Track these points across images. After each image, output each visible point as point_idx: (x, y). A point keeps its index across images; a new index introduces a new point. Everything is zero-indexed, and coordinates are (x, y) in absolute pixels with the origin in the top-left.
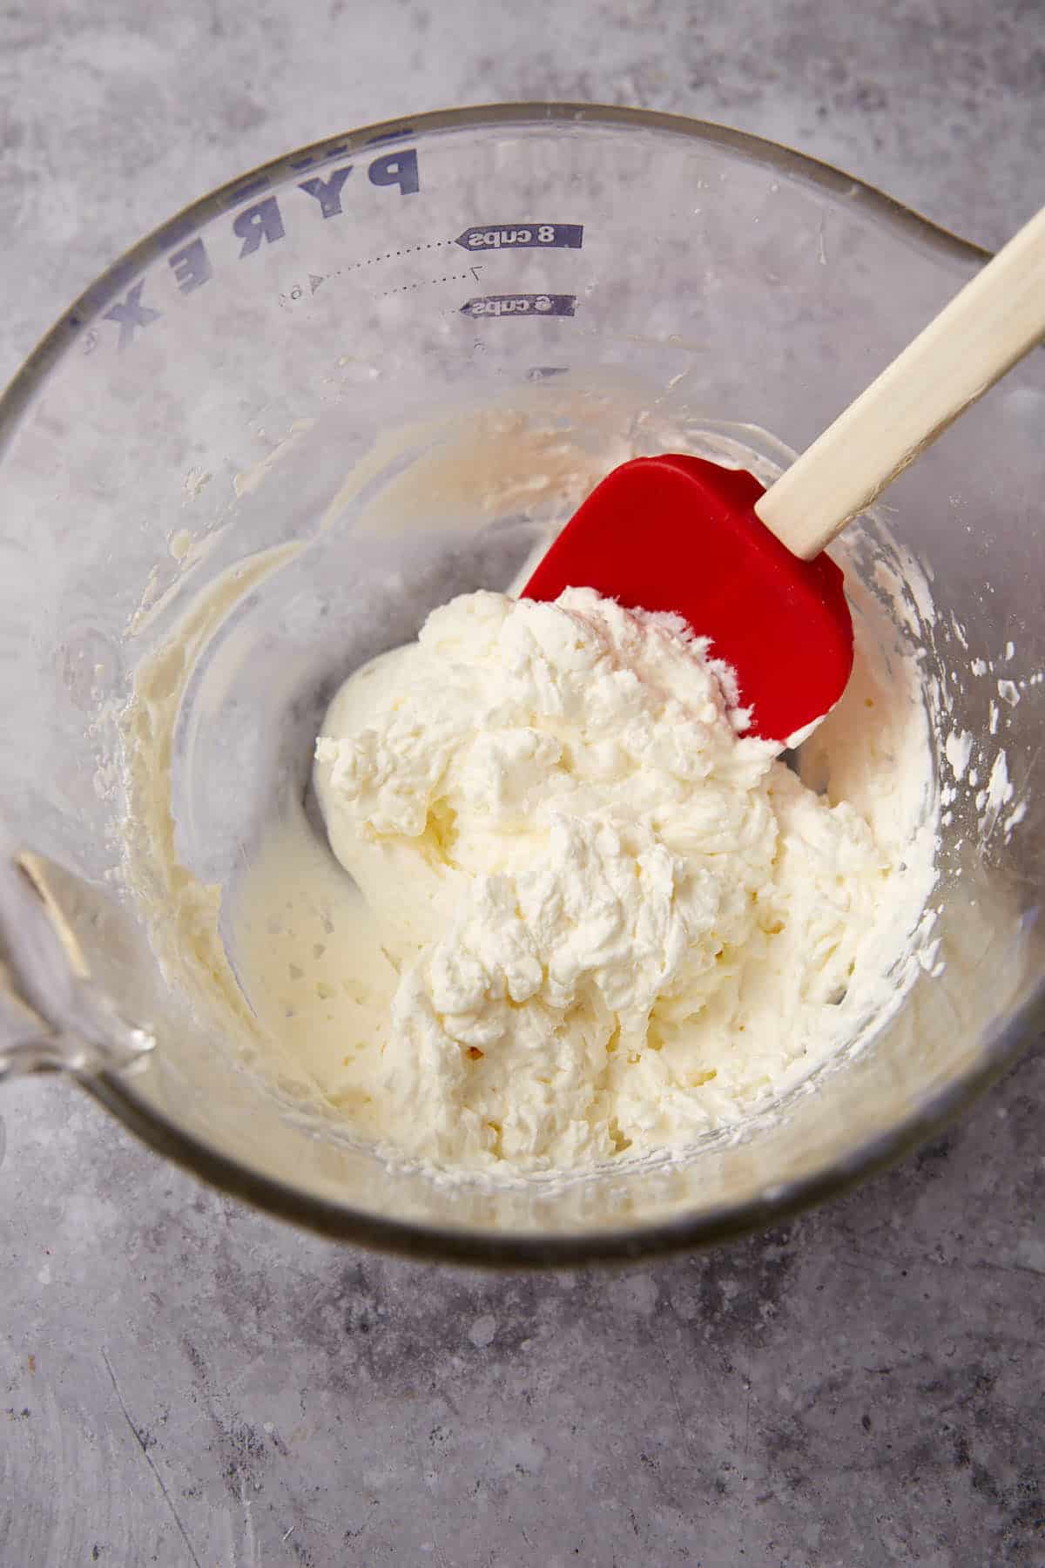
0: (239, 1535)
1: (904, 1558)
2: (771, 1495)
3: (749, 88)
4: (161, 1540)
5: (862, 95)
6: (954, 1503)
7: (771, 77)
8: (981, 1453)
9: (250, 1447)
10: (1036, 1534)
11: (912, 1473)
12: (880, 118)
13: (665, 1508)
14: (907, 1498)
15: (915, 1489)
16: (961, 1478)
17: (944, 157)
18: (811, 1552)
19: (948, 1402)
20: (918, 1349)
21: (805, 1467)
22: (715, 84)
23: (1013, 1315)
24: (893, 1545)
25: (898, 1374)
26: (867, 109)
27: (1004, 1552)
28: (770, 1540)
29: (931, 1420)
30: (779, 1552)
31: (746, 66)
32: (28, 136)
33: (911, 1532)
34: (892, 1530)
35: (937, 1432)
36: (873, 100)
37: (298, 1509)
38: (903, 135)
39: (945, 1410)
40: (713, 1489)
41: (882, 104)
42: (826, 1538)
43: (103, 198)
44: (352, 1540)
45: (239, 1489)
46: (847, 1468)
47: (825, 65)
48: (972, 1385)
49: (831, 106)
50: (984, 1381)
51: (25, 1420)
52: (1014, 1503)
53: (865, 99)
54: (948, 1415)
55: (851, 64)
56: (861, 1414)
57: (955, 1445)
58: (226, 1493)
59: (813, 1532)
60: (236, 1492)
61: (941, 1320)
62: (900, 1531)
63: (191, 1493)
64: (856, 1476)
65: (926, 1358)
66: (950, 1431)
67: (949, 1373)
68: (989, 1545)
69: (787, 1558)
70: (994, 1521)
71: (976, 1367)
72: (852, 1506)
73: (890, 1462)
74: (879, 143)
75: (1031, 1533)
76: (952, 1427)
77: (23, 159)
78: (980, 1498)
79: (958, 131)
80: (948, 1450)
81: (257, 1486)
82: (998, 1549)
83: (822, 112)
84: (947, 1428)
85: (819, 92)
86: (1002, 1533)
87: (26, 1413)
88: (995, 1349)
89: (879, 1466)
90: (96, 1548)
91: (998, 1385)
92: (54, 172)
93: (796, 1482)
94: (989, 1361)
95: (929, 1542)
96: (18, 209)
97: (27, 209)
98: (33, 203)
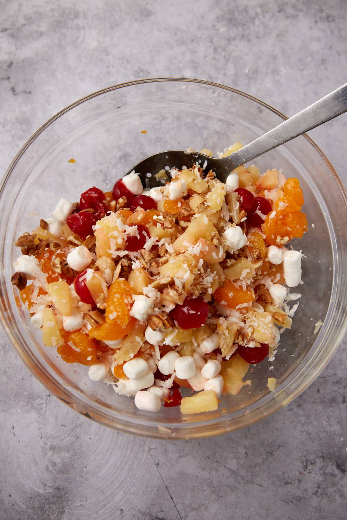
2: (292, 409)
3: (295, 13)
5: (328, 17)
6: (341, 413)
7: (301, 10)
11: (330, 404)
12: (333, 24)
14: (329, 411)
15: (331, 409)
16: (343, 406)
18: (302, 424)
19: (341, 386)
20: (333, 372)
21: (301, 402)
22: (285, 11)
24: (325, 423)
25: (327, 378)
26: (329, 22)
28: (291, 421)
29: (336, 391)
30: (294, 424)
31: (294, 7)
32: (82, 15)
33: (329, 420)
34: (324, 420)
35: (337, 394)
36: (331, 19)
38: (339, 29)
39: (339, 388)
41: (334, 20)
42: (307, 421)
43: (104, 35)
46: (313, 403)
47: (317, 8)
49: (318, 20)
53: (329, 18)
54: (341, 390)
55: (325, 8)
56: (317, 388)
57: (342, 398)
59: (303, 420)
61: (339, 365)
62: (326, 420)
64: (315, 405)
65: (335, 374)
67: (341, 379)
72: (314, 413)
73: (324, 401)
74: (332, 32)
76: (342, 393)
77: (80, 22)
80: (340, 399)
83: (316, 22)
84: (340, 393)
85: (315, 16)
89: (321, 402)
92: (90, 27)
95: (334, 423)
96: (79, 37)
97: (82, 37)
98: (84, 36)
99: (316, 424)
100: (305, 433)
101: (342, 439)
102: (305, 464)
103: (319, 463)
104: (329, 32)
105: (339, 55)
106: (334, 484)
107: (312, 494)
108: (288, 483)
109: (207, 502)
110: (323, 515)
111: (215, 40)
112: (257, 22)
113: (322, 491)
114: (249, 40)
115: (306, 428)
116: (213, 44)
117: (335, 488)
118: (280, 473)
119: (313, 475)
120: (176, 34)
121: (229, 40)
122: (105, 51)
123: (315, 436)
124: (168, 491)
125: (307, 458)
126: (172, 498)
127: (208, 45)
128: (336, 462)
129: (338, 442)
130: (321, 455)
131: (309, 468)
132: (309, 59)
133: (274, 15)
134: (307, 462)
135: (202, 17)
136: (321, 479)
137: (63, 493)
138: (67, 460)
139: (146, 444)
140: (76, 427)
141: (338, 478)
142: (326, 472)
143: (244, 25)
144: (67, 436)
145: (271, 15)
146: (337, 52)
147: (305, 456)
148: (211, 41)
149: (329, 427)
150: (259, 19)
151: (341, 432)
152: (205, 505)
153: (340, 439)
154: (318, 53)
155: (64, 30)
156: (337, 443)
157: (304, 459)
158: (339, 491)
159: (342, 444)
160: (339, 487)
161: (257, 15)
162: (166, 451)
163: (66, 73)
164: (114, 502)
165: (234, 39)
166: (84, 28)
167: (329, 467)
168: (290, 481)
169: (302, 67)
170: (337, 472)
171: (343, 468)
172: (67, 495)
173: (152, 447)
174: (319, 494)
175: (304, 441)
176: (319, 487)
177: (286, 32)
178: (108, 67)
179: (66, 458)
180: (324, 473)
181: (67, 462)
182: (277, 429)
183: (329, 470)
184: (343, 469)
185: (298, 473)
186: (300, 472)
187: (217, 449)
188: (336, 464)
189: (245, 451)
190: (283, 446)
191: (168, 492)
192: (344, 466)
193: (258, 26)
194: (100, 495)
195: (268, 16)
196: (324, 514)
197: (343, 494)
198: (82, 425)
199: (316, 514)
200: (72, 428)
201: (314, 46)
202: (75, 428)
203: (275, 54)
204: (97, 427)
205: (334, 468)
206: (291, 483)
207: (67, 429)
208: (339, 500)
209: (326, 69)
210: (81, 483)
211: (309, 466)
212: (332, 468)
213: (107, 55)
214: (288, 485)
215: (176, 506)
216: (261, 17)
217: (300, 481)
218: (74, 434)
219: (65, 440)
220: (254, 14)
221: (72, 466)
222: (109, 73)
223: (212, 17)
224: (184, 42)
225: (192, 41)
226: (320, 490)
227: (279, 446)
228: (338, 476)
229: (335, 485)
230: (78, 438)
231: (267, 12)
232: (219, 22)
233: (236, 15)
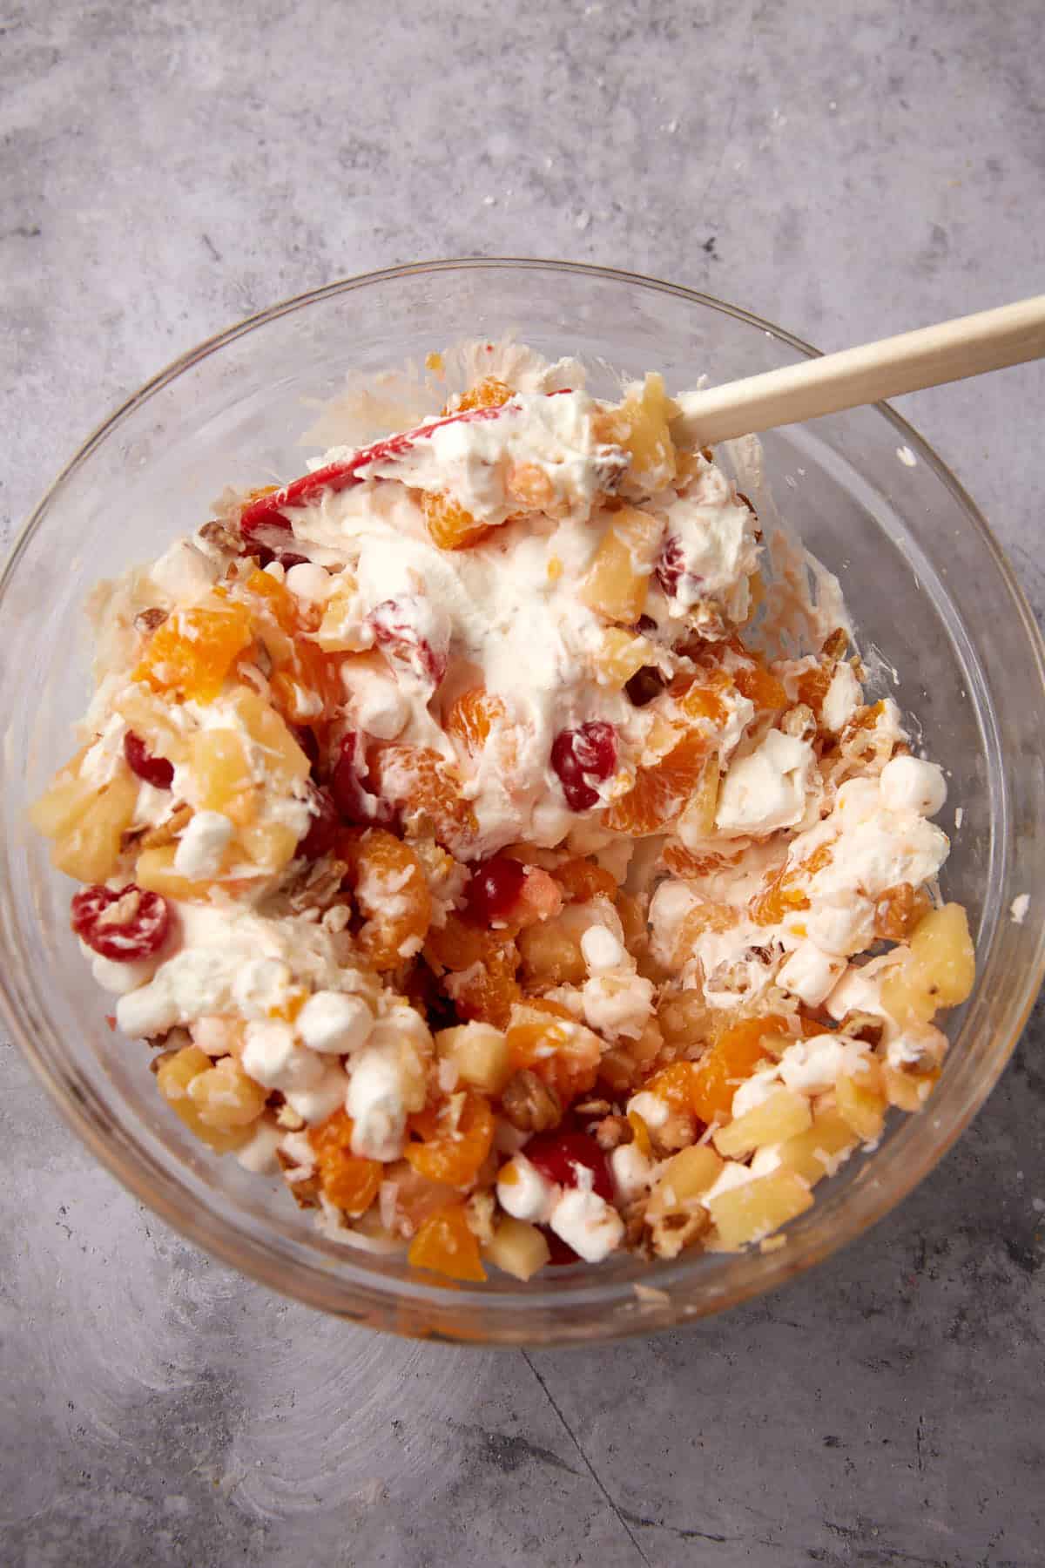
43: (243, 50)
77: (168, 13)
92: (198, 26)
96: (169, 58)
97: (176, 59)
98: (182, 54)
101: (1020, 1175)
102: (918, 1253)
103: (959, 1247)
105: (941, 60)
106: (1004, 1306)
107: (945, 1337)
108: (872, 1312)
109: (641, 1384)
110: (978, 1394)
111: (572, 42)
113: (970, 1326)
114: (672, 37)
116: (568, 54)
117: (1009, 1317)
118: (846, 1285)
119: (943, 1282)
120: (455, 32)
121: (612, 38)
122: (252, 97)
124: (528, 1361)
125: (923, 1235)
126: (540, 1379)
127: (554, 56)
128: (1008, 1242)
129: (1010, 1183)
130: (962, 1224)
131: (930, 1263)
132: (853, 80)
134: (923, 1249)
136: (966, 1292)
137: (225, 1386)
138: (227, 1292)
141: (1014, 1287)
142: (981, 1271)
146: (935, 53)
147: (917, 1232)
148: (561, 47)
151: (1015, 1154)
152: (638, 1393)
153: (1014, 1174)
154: (878, 59)
155: (122, 42)
156: (1006, 1188)
157: (915, 1241)
158: (1019, 1321)
159: (1020, 1189)
160: (1020, 1311)
163: (138, 169)
164: (373, 1401)
165: (629, 34)
166: (180, 29)
167: (988, 1258)
168: (876, 1306)
169: (833, 106)
170: (1011, 1269)
171: (1028, 1256)
172: (235, 1393)
174: (963, 1336)
176: (962, 1315)
178: (262, 143)
179: (224, 1289)
180: (975, 1276)
181: (227, 1299)
183: (988, 1265)
184: (1026, 1259)
185: (898, 1281)
186: (904, 1277)
188: (1005, 1246)
191: (527, 1365)
192: (1030, 1251)
194: (332, 1383)
196: (983, 1392)
197: (1033, 1331)
199: (959, 1393)
201: (867, 41)
203: (750, 70)
205: (1003, 1257)
206: (879, 1312)
208: (1021, 1348)
209: (904, 105)
210: (276, 1354)
211: (931, 1258)
212: (996, 1260)
213: (257, 107)
214: (875, 1318)
215: (554, 1400)
217: (906, 1302)
221: (244, 1309)
222: (265, 159)
224: (480, 54)
225: (506, 48)
226: (964, 1324)
228: (1015, 1281)
229: (1007, 1305)
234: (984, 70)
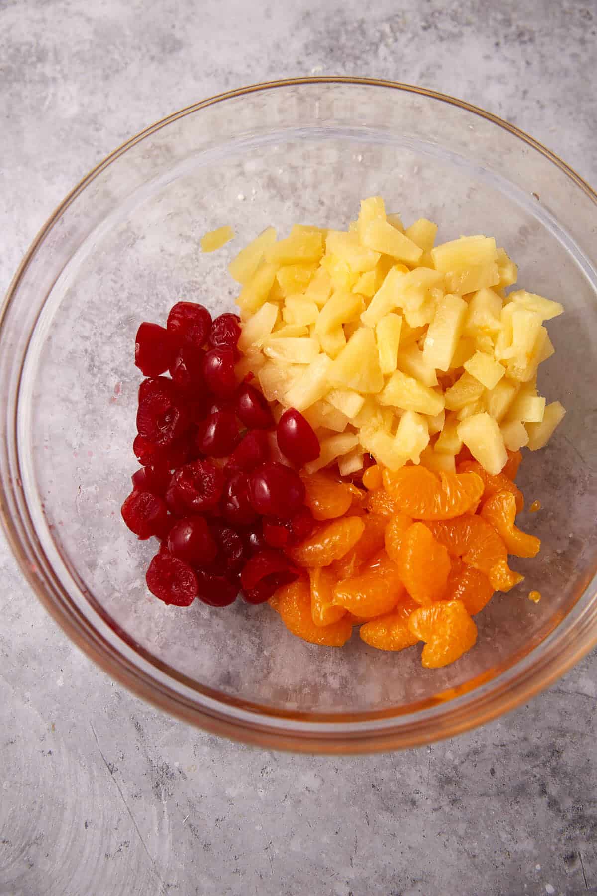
0: (161, 819)
1: (509, 843)
2: (440, 808)
3: (455, 30)
4: (120, 820)
5: (521, 34)
6: (538, 815)
7: (468, 24)
8: (553, 790)
9: (166, 774)
10: (580, 833)
11: (516, 799)
12: (530, 48)
13: (384, 813)
14: (512, 811)
15: (517, 808)
16: (541, 802)
17: (566, 73)
18: (460, 837)
19: (537, 763)
20: (522, 734)
21: (458, 794)
22: (436, 27)
23: (573, 718)
24: (504, 836)
25: (511, 747)
26: (522, 43)
27: (563, 841)
28: (439, 831)
29: (527, 772)
30: (444, 838)
31: (454, 18)
32: (51, 55)
33: (514, 829)
34: (504, 828)
35: (530, 778)
36: (526, 38)
37: (192, 807)
38: (543, 57)
39: (535, 766)
40: (409, 804)
41: (531, 40)
42: (469, 831)
43: (92, 93)
44: (218, 823)
45: (161, 795)
46: (481, 795)
47: (500, 17)
48: (550, 754)
49: (502, 41)
50: (556, 752)
51: (49, 756)
52: (569, 816)
53: (521, 36)
54: (536, 770)
55: (515, 16)
56: (490, 767)
57: (540, 785)
58: (154, 797)
59: (461, 828)
60: (159, 796)
61: (534, 720)
62: (507, 828)
63: (136, 797)
64: (486, 800)
65: (525, 739)
66: (537, 778)
67: (538, 747)
68: (555, 837)
69: (447, 840)
70: (558, 825)
71: (552, 745)
72: (483, 815)
73: (504, 793)
74: (528, 63)
75: (577, 832)
76: (538, 775)
77: (48, 69)
78: (551, 813)
79: (574, 56)
80: (535, 788)
81: (170, 794)
82: (560, 840)
83: (497, 44)
84: (535, 776)
85: (496, 34)
86: (562, 832)
87: (50, 752)
88: (563, 736)
89: (498, 794)
90: (86, 823)
91: (564, 755)
92: (65, 77)
93: (454, 802)
94: (560, 742)
95: (523, 835)
96: (45, 98)
97: (50, 97)
98: (54, 95)
99: (487, 837)
100: (466, 854)
101: (538, 867)
104: (523, 64)
105: (542, 107)
112: (382, 51)
115: (467, 846)
122: (95, 123)
123: (486, 861)
129: (531, 872)
133: (415, 35)
135: (277, 46)
139: (159, 876)
140: (29, 844)
143: (357, 58)
144: (12, 862)
145: (410, 35)
146: (538, 102)
149: (513, 843)
150: (386, 45)
151: (536, 852)
153: (534, 866)
155: (17, 86)
156: (528, 875)
159: (537, 877)
161: (383, 36)
162: (196, 889)
163: (19, 169)
166: (54, 79)
173: (170, 882)
175: (464, 872)
177: (440, 67)
182: (410, 848)
187: (294, 886)
189: (348, 890)
190: (421, 880)
193: (385, 59)
195: (403, 39)
198: (39, 841)
200: (21, 847)
202: (28, 847)
204: (67, 845)
207: (13, 847)
213: (97, 130)
216: (390, 41)
218: (25, 859)
219: (7, 871)
220: (378, 34)
223: (297, 45)
227: (415, 881)
230: (32, 865)
231: (402, 31)
232: (308, 54)
233: (343, 39)
234: (571, 114)
